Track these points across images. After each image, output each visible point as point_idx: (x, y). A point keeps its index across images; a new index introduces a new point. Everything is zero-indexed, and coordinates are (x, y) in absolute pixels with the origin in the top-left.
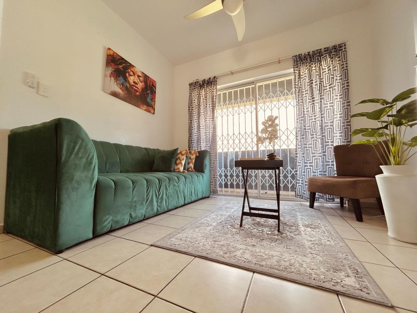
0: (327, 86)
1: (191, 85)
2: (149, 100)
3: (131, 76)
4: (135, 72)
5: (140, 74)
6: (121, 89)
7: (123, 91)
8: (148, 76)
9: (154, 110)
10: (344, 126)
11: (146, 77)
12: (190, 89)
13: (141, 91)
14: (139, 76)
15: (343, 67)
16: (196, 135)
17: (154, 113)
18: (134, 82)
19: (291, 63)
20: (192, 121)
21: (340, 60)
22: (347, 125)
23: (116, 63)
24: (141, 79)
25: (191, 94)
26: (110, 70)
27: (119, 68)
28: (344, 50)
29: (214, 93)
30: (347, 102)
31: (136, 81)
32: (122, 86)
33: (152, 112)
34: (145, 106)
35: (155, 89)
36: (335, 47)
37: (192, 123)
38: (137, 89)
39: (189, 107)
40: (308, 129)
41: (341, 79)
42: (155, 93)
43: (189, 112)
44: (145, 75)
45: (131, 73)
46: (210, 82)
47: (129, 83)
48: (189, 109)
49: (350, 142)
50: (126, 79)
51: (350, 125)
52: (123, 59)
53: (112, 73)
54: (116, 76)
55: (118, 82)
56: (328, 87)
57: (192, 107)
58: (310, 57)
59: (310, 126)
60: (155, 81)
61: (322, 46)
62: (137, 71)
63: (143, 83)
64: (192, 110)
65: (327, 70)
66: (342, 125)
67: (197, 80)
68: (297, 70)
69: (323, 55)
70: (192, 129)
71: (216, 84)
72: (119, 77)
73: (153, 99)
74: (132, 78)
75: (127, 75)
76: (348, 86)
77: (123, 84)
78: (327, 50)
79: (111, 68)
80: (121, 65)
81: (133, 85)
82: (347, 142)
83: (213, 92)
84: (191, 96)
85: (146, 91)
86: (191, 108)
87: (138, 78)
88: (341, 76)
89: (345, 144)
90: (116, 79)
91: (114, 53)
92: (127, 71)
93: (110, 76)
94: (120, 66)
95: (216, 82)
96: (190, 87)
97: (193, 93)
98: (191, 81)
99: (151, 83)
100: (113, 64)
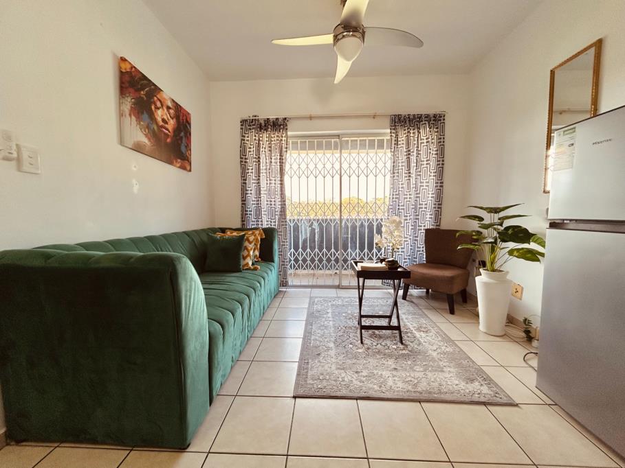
0: (424, 161)
1: (243, 122)
2: (183, 149)
3: (158, 109)
4: (162, 101)
5: (170, 104)
6: (146, 135)
7: (149, 139)
8: (180, 107)
9: (190, 163)
10: (435, 208)
11: (178, 107)
12: (242, 129)
13: (172, 134)
14: (168, 108)
15: (440, 142)
16: (254, 204)
17: (190, 171)
18: (163, 120)
19: (387, 122)
20: (246, 180)
21: (438, 132)
22: (438, 208)
23: (136, 88)
24: (172, 111)
25: (244, 137)
26: (128, 104)
27: (140, 97)
28: (442, 121)
29: (283, 142)
30: (441, 183)
31: (165, 117)
32: (147, 130)
33: (188, 168)
34: (179, 160)
35: (190, 127)
36: (435, 116)
37: (246, 183)
38: (167, 132)
39: (241, 158)
40: (402, 209)
41: (437, 154)
42: (190, 134)
43: (241, 165)
44: (177, 104)
45: (159, 104)
46: (277, 125)
47: (157, 124)
48: (241, 162)
49: (439, 226)
50: (152, 116)
51: (441, 208)
52: (145, 78)
53: (132, 107)
54: (138, 113)
55: (142, 123)
56: (425, 163)
57: (246, 159)
58: (409, 121)
59: (404, 206)
60: (189, 114)
61: (423, 112)
62: (165, 99)
63: (175, 120)
64: (246, 162)
65: (425, 141)
66: (433, 206)
67: (255, 116)
68: (394, 133)
69: (422, 121)
70: (246, 194)
71: (287, 129)
72: (142, 113)
73: (188, 146)
74: (160, 112)
75: (153, 107)
76: (443, 164)
77: (148, 127)
78: (427, 116)
79: (129, 99)
80: (143, 90)
81: (162, 127)
82: (437, 226)
83: (282, 140)
84: (244, 140)
85: (179, 134)
86: (244, 160)
87: (168, 111)
88: (437, 151)
89: (434, 227)
90: (139, 119)
91: (132, 68)
92: (152, 100)
93: (130, 115)
94: (142, 92)
95: (287, 125)
96: (241, 125)
97: (247, 135)
98: (245, 117)
99: (184, 118)
100: (131, 90)
